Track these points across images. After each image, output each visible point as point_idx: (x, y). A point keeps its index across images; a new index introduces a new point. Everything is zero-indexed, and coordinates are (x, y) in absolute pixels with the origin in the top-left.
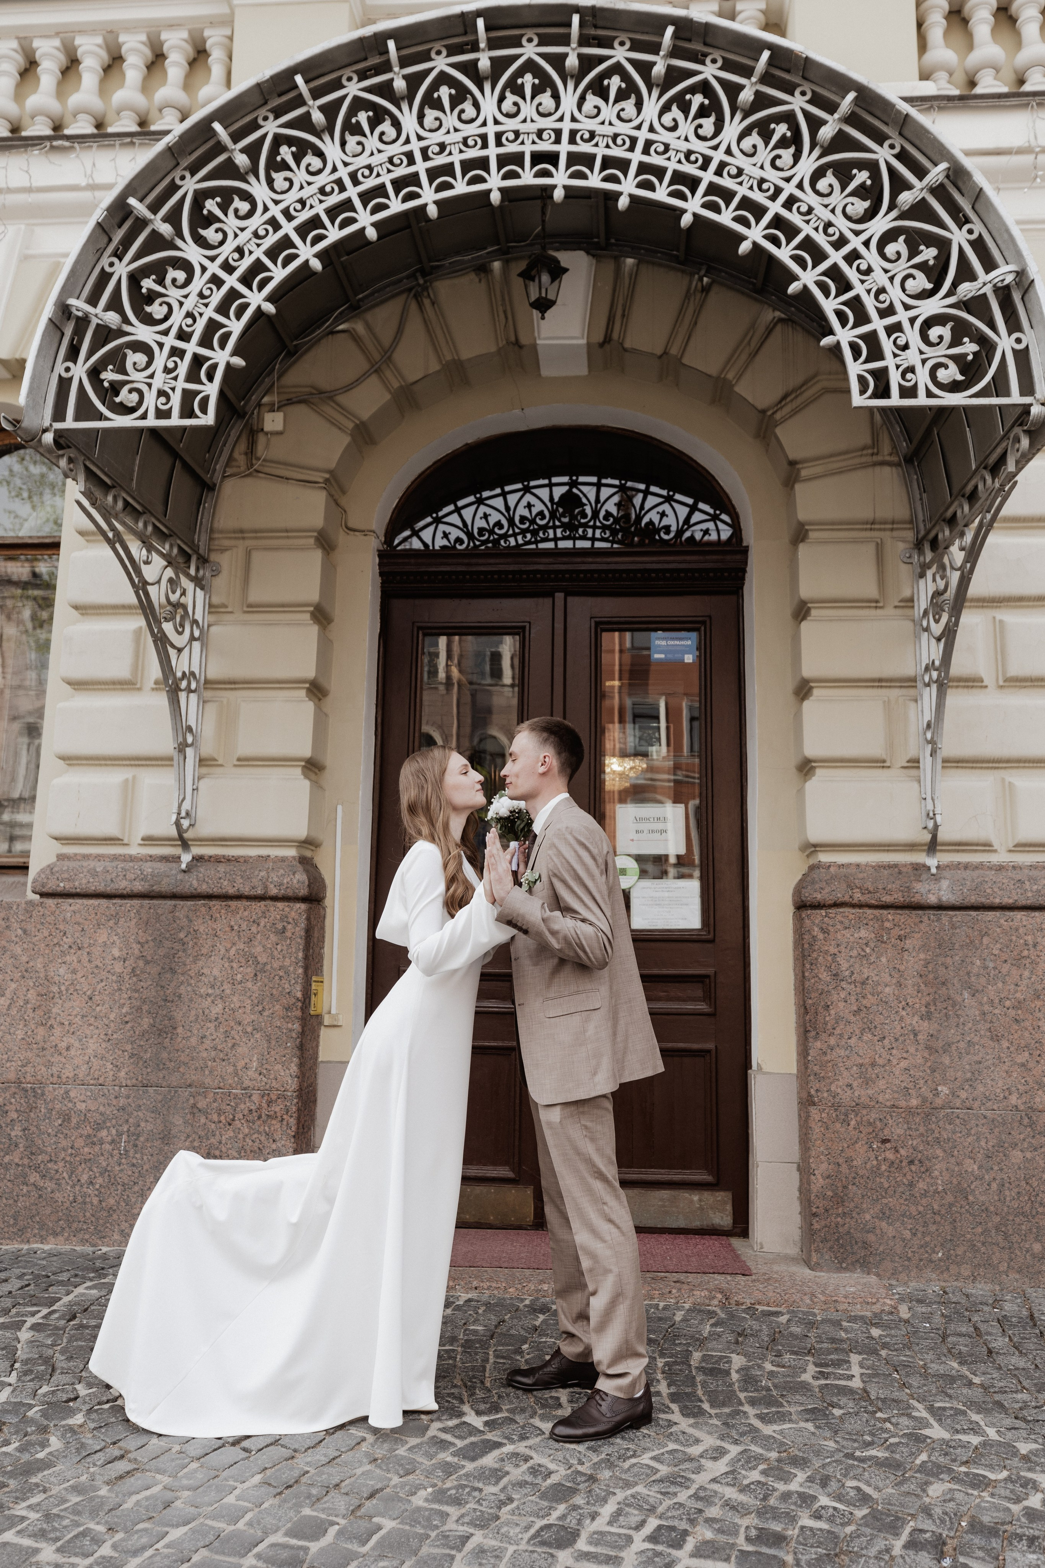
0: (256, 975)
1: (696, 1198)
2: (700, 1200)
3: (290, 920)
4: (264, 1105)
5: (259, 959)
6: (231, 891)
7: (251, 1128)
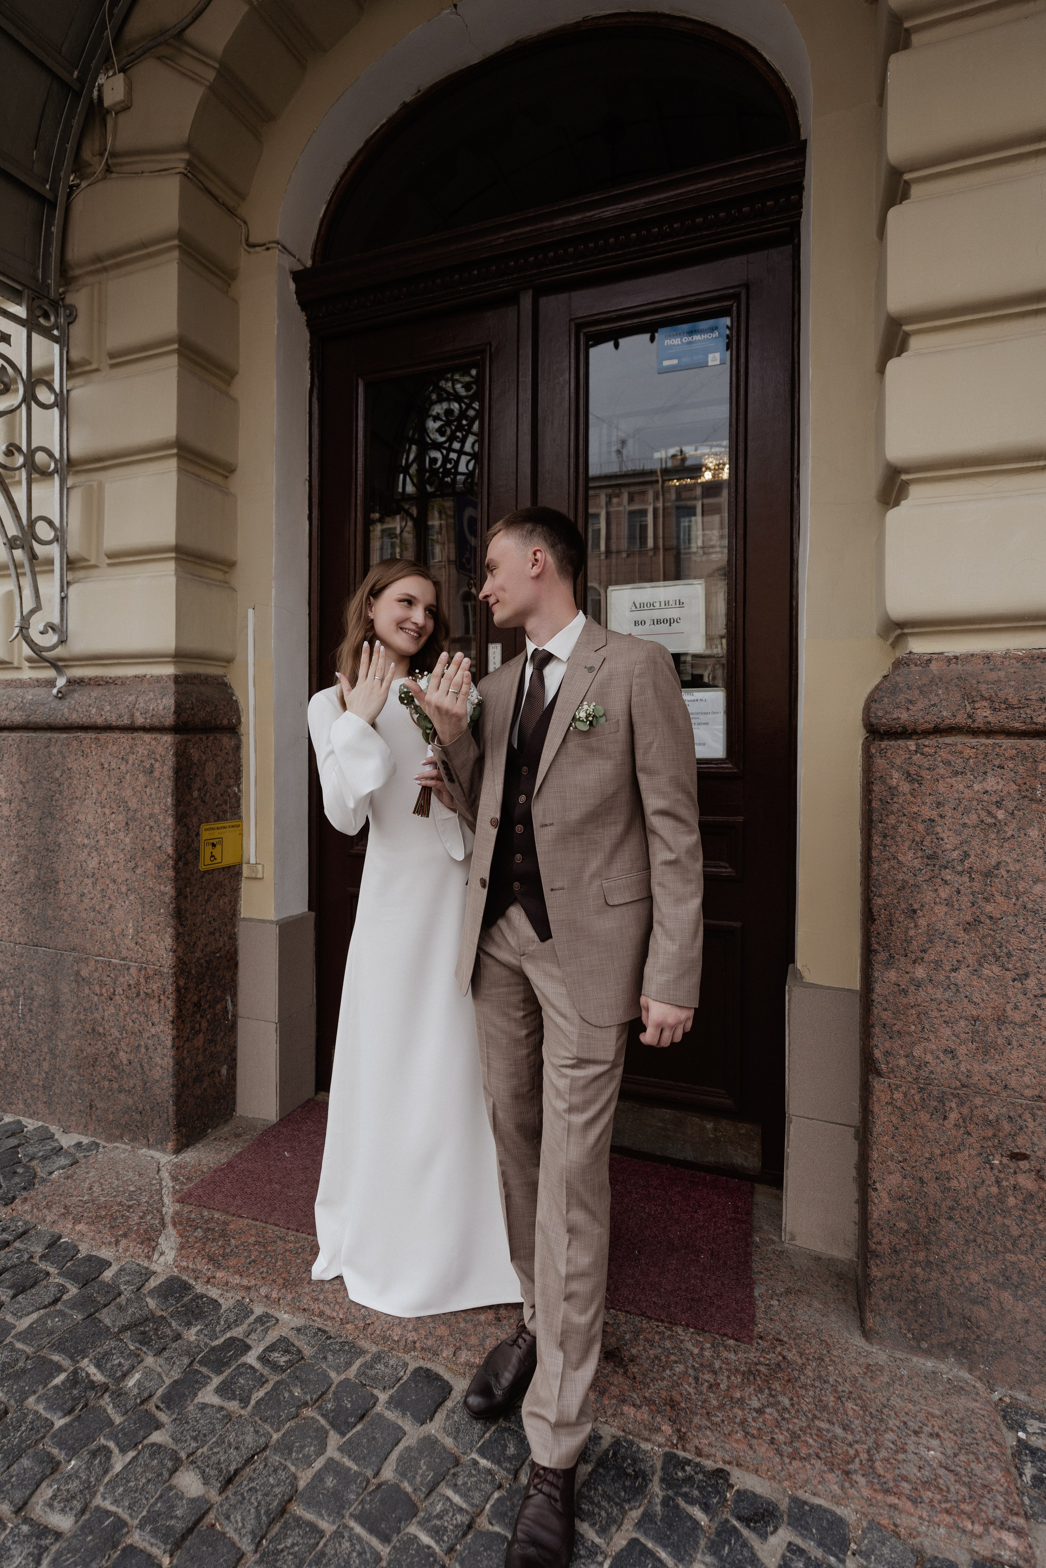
0: (127, 824)
1: (709, 1126)
2: (715, 1129)
3: (158, 756)
4: (142, 980)
5: (130, 804)
6: (100, 721)
7: (130, 1006)
